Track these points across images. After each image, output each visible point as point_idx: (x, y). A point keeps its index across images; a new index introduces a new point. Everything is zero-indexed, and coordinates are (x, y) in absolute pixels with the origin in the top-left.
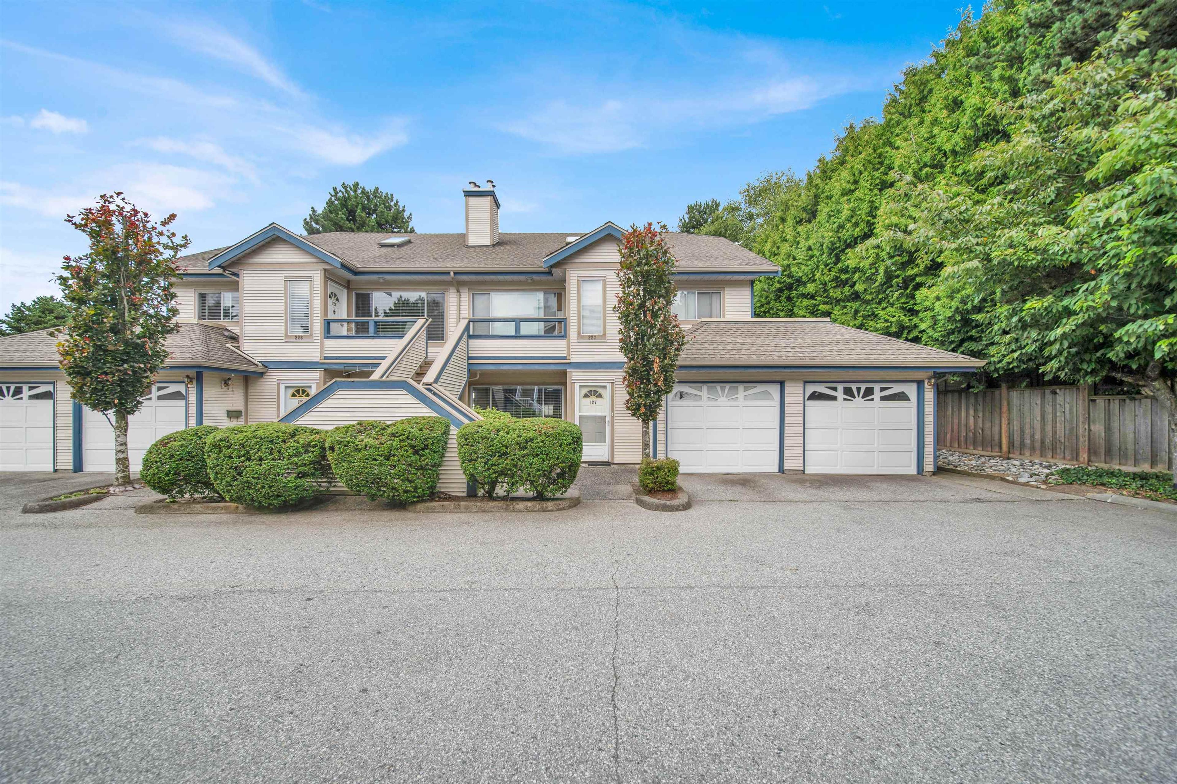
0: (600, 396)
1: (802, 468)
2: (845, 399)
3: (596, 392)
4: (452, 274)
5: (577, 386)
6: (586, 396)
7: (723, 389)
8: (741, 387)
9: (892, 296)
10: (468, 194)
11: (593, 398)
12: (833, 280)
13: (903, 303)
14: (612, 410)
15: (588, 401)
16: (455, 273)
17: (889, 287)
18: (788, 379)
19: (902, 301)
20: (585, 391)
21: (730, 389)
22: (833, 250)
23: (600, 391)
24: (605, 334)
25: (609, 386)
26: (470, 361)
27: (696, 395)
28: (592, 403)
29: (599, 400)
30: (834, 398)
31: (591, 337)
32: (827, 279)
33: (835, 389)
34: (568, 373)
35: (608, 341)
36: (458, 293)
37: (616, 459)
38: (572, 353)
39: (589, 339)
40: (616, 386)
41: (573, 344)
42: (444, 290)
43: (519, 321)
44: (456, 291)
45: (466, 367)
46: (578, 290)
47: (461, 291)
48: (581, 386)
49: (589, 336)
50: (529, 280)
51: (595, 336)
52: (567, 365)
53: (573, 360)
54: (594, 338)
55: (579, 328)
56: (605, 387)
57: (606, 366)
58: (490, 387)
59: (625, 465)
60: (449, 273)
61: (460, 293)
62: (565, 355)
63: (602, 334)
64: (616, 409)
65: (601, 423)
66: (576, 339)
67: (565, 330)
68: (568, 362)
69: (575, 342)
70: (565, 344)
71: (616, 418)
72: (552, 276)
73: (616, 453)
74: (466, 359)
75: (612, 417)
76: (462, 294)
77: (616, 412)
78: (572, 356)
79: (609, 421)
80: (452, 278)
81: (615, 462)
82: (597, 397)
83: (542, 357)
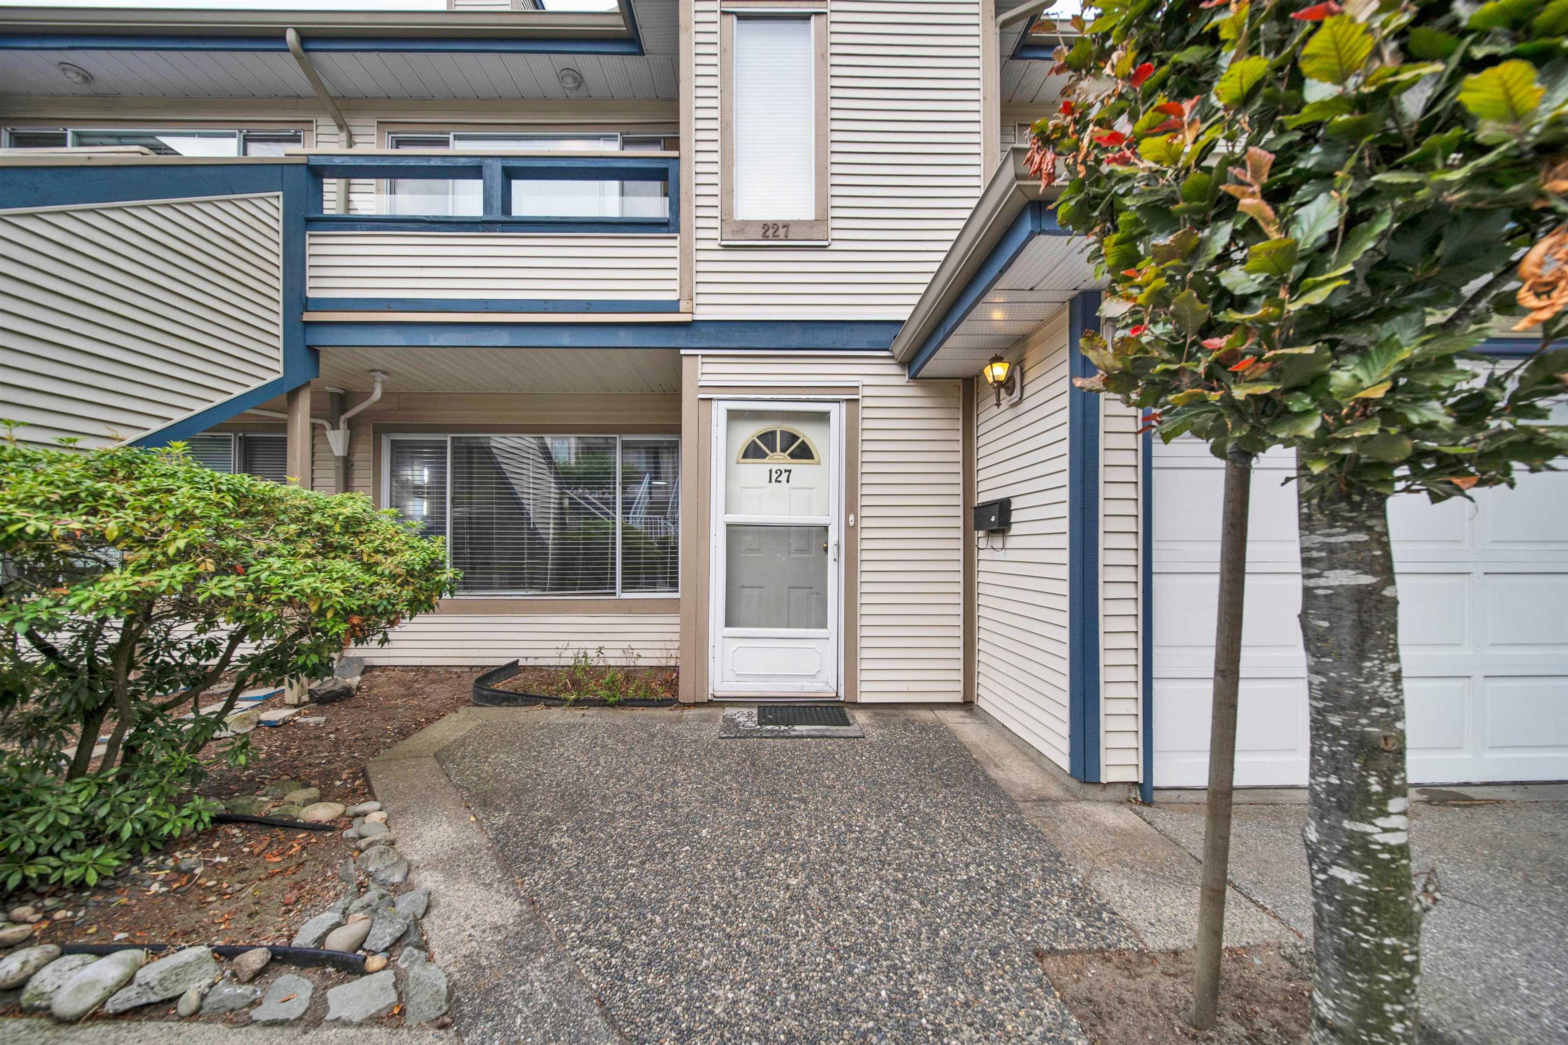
0: (804, 453)
3: (788, 439)
4: (291, 36)
5: (719, 411)
6: (752, 452)
11: (779, 460)
14: (851, 505)
15: (758, 470)
16: (305, 37)
20: (749, 432)
23: (808, 433)
24: (822, 219)
25: (838, 413)
26: (308, 317)
28: (774, 477)
29: (800, 468)
31: (771, 229)
34: (686, 361)
35: (835, 246)
36: (344, 136)
37: (864, 687)
38: (701, 288)
39: (765, 238)
40: (867, 413)
41: (702, 256)
42: (298, 126)
43: (498, 165)
44: (335, 129)
45: (279, 331)
46: (725, 52)
47: (354, 130)
48: (734, 416)
49: (766, 226)
50: (569, 82)
51: (786, 225)
52: (683, 332)
53: (703, 314)
54: (781, 232)
55: (728, 192)
56: (823, 418)
57: (827, 336)
58: (449, 438)
59: (902, 715)
60: (282, 38)
61: (350, 136)
62: (674, 297)
63: (811, 217)
64: (866, 501)
65: (807, 551)
66: (716, 234)
67: (675, 207)
68: (687, 318)
69: (714, 245)
70: (675, 253)
71: (866, 534)
72: (641, 53)
73: (865, 665)
74: (280, 297)
75: (851, 532)
76: (356, 139)
77: (866, 512)
78: (701, 299)
79: (838, 546)
80: (298, 57)
81: (863, 699)
82: (793, 456)
83: (589, 303)
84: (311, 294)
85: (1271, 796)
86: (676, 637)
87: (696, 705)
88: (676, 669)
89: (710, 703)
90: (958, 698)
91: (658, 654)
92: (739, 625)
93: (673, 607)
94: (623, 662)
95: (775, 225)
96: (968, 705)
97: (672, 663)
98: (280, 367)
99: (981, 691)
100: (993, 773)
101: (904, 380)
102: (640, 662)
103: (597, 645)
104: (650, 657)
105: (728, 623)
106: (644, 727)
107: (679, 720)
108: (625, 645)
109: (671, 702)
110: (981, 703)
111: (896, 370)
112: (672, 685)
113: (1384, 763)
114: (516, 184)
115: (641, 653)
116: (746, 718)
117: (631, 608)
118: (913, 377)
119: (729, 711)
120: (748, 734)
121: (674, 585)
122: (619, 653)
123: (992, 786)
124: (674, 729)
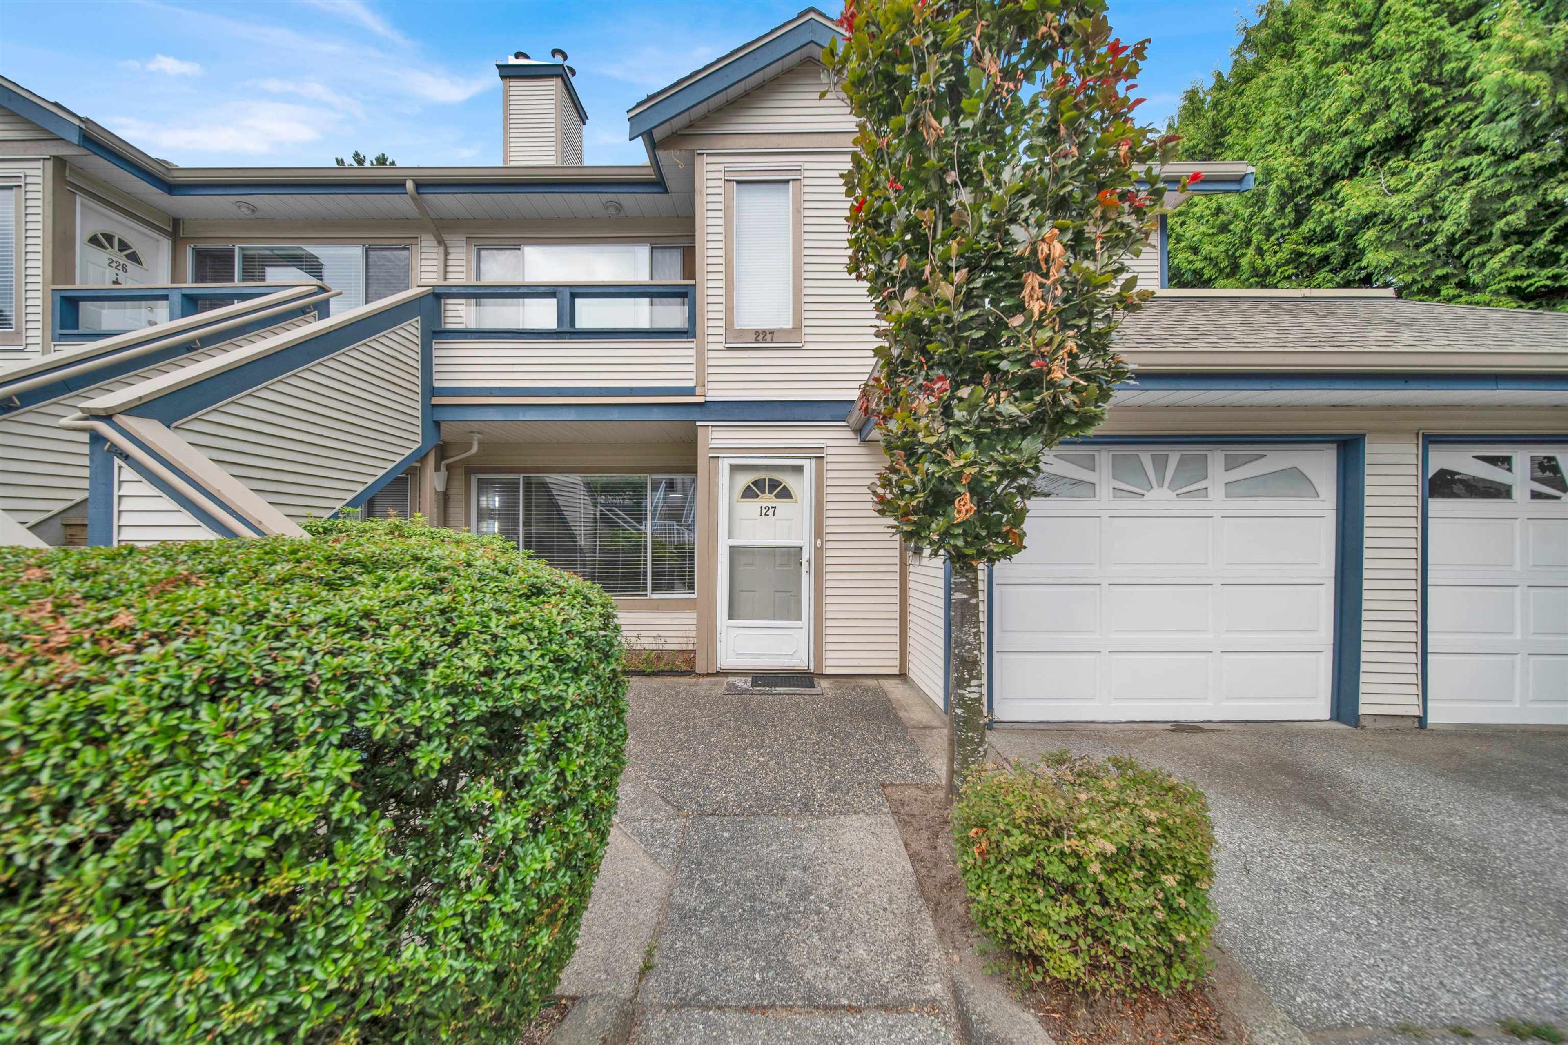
0: (785, 494)
1: (1417, 711)
2: (1535, 495)
3: (774, 484)
4: (410, 185)
5: (724, 467)
6: (749, 493)
7: (1160, 463)
8: (1216, 457)
9: (1483, 265)
10: (508, 73)
11: (768, 499)
12: (1288, 262)
13: (1517, 278)
14: (819, 533)
15: (752, 507)
16: (418, 185)
17: (1481, 240)
18: (1372, 431)
19: (1512, 273)
20: (745, 480)
21: (1182, 462)
22: (1291, 198)
23: (788, 480)
24: (798, 328)
25: (809, 467)
26: (436, 400)
27: (1077, 483)
28: (765, 512)
29: (783, 506)
30: (1501, 492)
31: (761, 335)
32: (1271, 260)
33: (1505, 462)
34: (700, 431)
35: (807, 346)
36: (442, 249)
37: (828, 663)
38: (711, 378)
39: (757, 341)
40: (830, 466)
41: (711, 354)
42: (407, 241)
43: (567, 292)
44: (435, 243)
45: (419, 414)
46: (728, 208)
47: (448, 243)
48: (734, 468)
49: (757, 333)
50: (612, 211)
51: (772, 332)
52: (698, 409)
53: (713, 396)
54: (768, 337)
55: (730, 310)
56: (799, 469)
57: (799, 412)
58: (521, 477)
59: (854, 682)
60: (403, 185)
61: (446, 248)
62: (692, 384)
63: (790, 326)
64: (829, 530)
65: (788, 565)
66: (722, 339)
67: (692, 317)
68: (701, 400)
69: (720, 347)
70: (693, 352)
71: (829, 553)
72: (666, 192)
73: (829, 647)
74: (419, 390)
75: (819, 551)
76: (451, 250)
77: (830, 537)
78: (711, 386)
79: (809, 561)
80: (414, 199)
81: (828, 671)
82: (777, 496)
83: (631, 388)
84: (436, 384)
85: (1070, 726)
86: (694, 628)
87: (708, 675)
88: (694, 651)
89: (717, 674)
90: (896, 671)
91: (681, 640)
92: (739, 618)
93: (690, 605)
94: (654, 647)
95: (764, 332)
96: (902, 676)
97: (690, 647)
98: (419, 439)
99: (911, 666)
100: (901, 714)
101: (856, 443)
102: (667, 647)
103: (635, 634)
104: (673, 644)
105: (731, 617)
106: (671, 688)
107: (696, 684)
108: (655, 634)
109: (690, 672)
110: (911, 674)
111: (851, 435)
112: (691, 662)
113: (969, 666)
114: (578, 301)
115: (669, 640)
116: (743, 683)
117: (659, 606)
118: (863, 441)
119: (731, 679)
120: (744, 692)
121: (691, 588)
122: (651, 640)
123: (898, 721)
124: (693, 689)
